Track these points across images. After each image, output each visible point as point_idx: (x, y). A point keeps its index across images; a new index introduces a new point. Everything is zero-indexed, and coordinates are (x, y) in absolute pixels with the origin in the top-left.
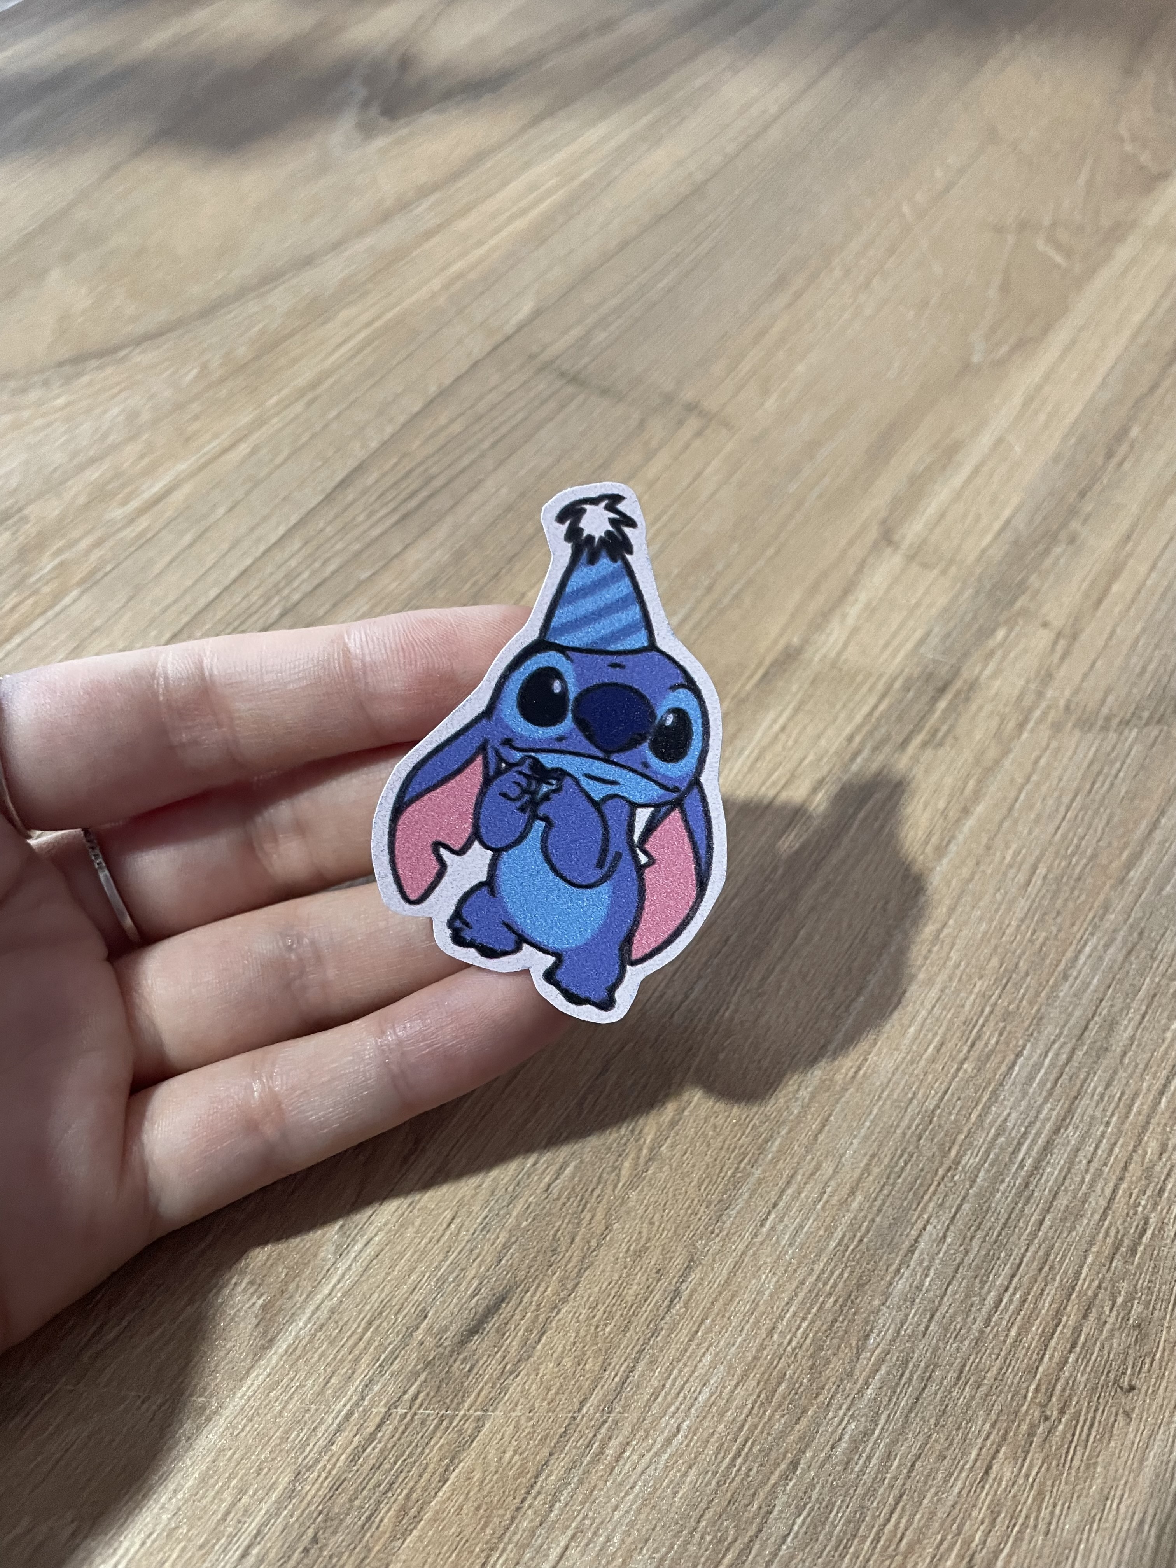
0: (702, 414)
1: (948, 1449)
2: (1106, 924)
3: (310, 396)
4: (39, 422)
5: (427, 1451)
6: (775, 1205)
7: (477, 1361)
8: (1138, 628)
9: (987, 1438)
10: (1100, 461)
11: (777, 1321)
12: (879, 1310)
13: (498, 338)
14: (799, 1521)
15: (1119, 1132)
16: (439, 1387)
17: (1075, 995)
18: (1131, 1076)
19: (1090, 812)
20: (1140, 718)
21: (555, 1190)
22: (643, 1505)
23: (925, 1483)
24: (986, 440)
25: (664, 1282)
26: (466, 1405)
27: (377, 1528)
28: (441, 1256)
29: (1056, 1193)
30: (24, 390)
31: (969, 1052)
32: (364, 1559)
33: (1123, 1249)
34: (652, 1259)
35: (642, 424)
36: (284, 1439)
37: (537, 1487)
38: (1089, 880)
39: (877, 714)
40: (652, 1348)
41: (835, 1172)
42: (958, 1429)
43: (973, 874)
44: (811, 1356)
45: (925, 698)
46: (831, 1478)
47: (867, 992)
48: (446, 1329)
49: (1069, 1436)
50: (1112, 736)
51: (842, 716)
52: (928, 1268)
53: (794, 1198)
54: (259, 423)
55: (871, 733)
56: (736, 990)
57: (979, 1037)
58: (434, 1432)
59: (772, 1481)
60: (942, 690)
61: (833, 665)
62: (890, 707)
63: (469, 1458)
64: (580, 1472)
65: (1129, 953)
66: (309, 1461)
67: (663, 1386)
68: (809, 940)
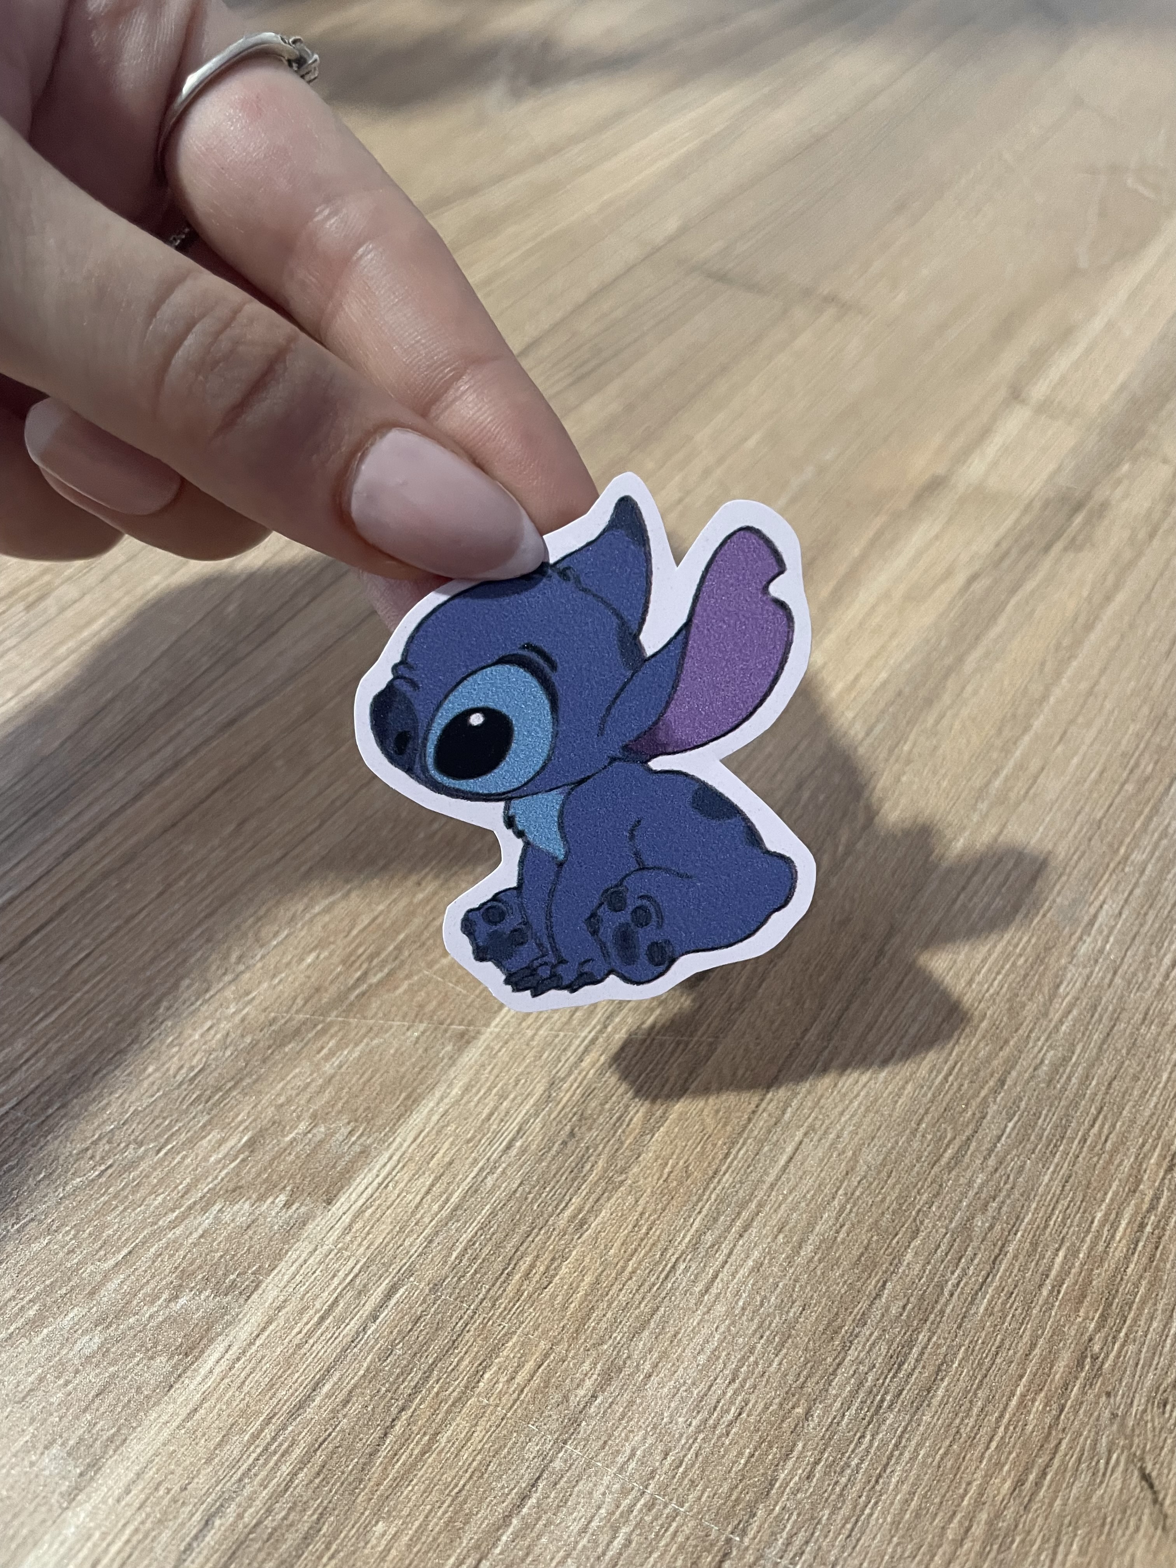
0: (840, 303)
1: (1140, 1072)
6: (964, 888)
7: (706, 1000)
11: (974, 975)
12: (1066, 968)
13: (650, 248)
14: (1011, 1125)
22: (867, 1110)
23: (1123, 1097)
25: (870, 943)
27: (628, 1125)
31: (1128, 776)
32: (617, 1150)
34: (856, 927)
35: (785, 312)
36: (537, 1057)
39: (1019, 527)
40: (862, 993)
42: (1149, 1057)
43: (1119, 645)
44: (1009, 1000)
45: (1063, 514)
46: (1036, 1093)
47: (1032, 733)
51: (989, 527)
52: (1108, 937)
55: (1016, 541)
56: (912, 729)
57: (1137, 765)
58: (672, 1053)
59: (983, 1093)
60: (1076, 509)
61: (977, 489)
63: (706, 1075)
66: (562, 1074)
67: (876, 1021)
68: (975, 693)
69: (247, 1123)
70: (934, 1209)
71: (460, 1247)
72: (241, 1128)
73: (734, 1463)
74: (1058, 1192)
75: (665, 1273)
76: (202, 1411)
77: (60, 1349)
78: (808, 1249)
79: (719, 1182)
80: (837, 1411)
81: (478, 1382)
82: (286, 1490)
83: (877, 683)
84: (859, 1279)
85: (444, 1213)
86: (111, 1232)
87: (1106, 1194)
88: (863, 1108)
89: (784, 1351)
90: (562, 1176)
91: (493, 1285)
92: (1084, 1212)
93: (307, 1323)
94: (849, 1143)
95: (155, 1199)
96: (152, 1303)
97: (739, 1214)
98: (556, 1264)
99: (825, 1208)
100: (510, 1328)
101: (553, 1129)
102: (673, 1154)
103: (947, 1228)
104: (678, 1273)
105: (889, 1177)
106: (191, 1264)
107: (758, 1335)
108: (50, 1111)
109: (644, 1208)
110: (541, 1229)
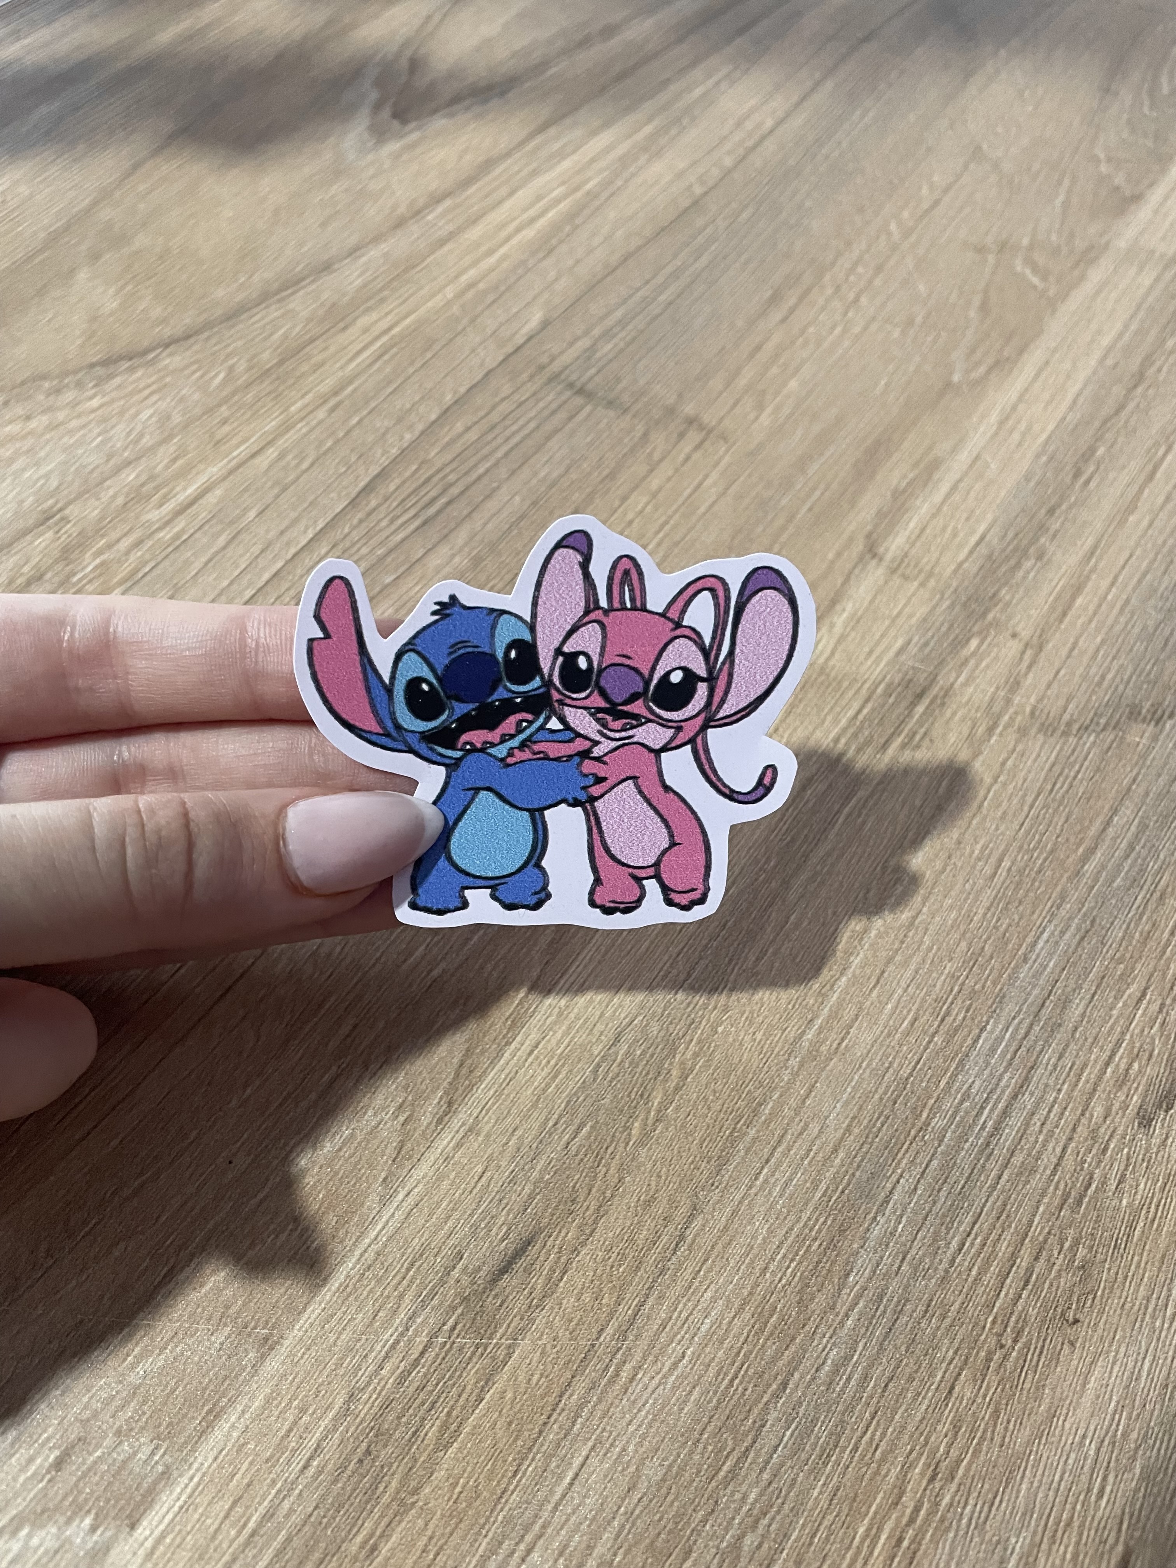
0: (701, 428)
1: (916, 1372)
2: (1063, 912)
4: (74, 423)
5: (465, 1375)
6: (767, 1161)
7: (507, 1297)
8: (1099, 640)
9: (950, 1363)
10: (1068, 480)
11: (769, 1263)
12: (858, 1253)
13: (509, 349)
14: (788, 1433)
15: (1069, 1097)
16: (474, 1319)
17: (1033, 977)
18: (1081, 1049)
19: (1050, 811)
20: (1098, 724)
21: (574, 1148)
22: (654, 1420)
23: (897, 1401)
24: (964, 457)
25: (671, 1228)
26: (498, 1335)
27: (422, 1441)
28: (474, 1206)
29: (1013, 1152)
30: (58, 391)
31: (939, 1026)
32: (411, 1468)
33: (1071, 1200)
34: (661, 1208)
35: (646, 435)
36: (339, 1365)
37: (561, 1405)
38: (1049, 873)
39: (860, 717)
40: (660, 1285)
41: (821, 1132)
42: (926, 1355)
43: (946, 865)
44: (798, 1292)
45: (904, 704)
46: (816, 1397)
47: (849, 973)
48: (479, 1269)
49: (1021, 1362)
50: (1072, 740)
51: (829, 718)
52: (901, 1216)
53: (785, 1154)
54: (286, 427)
55: (855, 735)
56: (733, 970)
57: (948, 1013)
58: (470, 1358)
59: (765, 1399)
60: (920, 696)
61: (822, 670)
62: (873, 710)
63: (501, 1380)
64: (599, 1392)
65: (1082, 939)
66: (361, 1384)
67: (670, 1318)
69: (54, 1440)
70: (708, 1527)
72: (47, 1447)
74: (825, 1506)
79: (507, 1501)
85: (241, 1539)
87: (870, 1507)
88: (649, 1418)
90: (355, 1498)
92: (848, 1528)
94: (634, 1456)
97: (523, 1537)
99: (605, 1529)
101: (349, 1447)
102: (464, 1471)
103: (718, 1548)
105: (668, 1493)
109: (434, 1532)
110: (333, 1556)
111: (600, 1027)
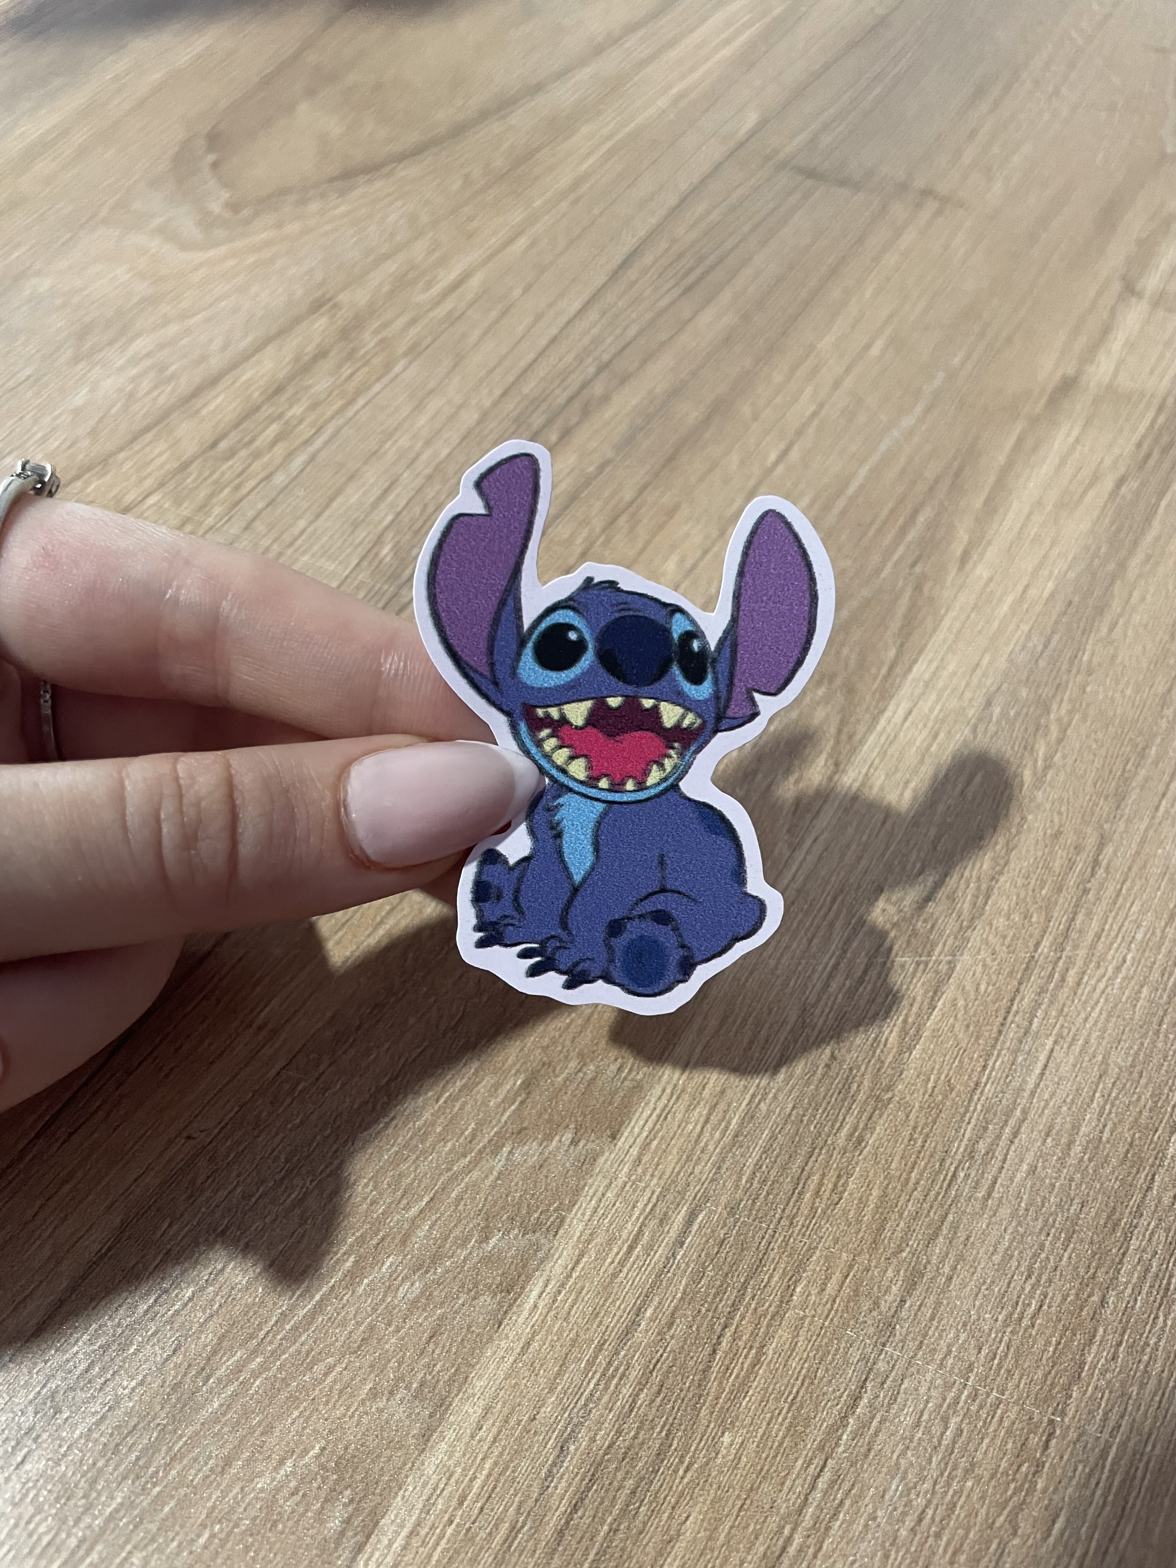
0: (937, 197)
3: (572, 197)
5: (913, 987)
6: (1164, 795)
7: (936, 920)
13: (733, 145)
16: (909, 941)
21: (970, 793)
22: (1109, 1015)
25: (1084, 855)
27: (885, 1045)
28: (883, 847)
30: (304, 202)
32: (879, 1070)
35: (884, 208)
36: (787, 985)
37: (1015, 1008)
39: (1157, 426)
40: (1085, 903)
48: (902, 899)
51: (1127, 428)
54: (533, 220)
55: (1156, 440)
56: (1088, 639)
58: (915, 973)
61: (1109, 388)
63: (950, 992)
64: (1048, 995)
66: (812, 999)
67: (1103, 930)
68: (1143, 599)
69: (518, 1066)
71: (748, 1172)
72: (513, 1072)
73: (1043, 1352)
75: (947, 1182)
76: (535, 1345)
77: (385, 1296)
78: (1077, 1149)
79: (982, 1093)
80: (1130, 1296)
81: (792, 1295)
82: (631, 1411)
83: (1046, 594)
84: (1129, 1173)
85: (726, 1140)
86: (408, 1181)
88: (1104, 1015)
89: (1072, 1246)
90: (831, 1097)
91: (787, 1205)
93: (618, 1253)
94: (1098, 1048)
95: (444, 1146)
96: (464, 1245)
97: (1006, 1121)
98: (842, 1181)
99: (1086, 1110)
100: (811, 1244)
102: (933, 1069)
104: (959, 1181)
105: (1141, 1077)
106: (494, 1205)
107: (1044, 1234)
108: (322, 1068)
109: (916, 1122)
110: (821, 1149)
111: (968, 695)
